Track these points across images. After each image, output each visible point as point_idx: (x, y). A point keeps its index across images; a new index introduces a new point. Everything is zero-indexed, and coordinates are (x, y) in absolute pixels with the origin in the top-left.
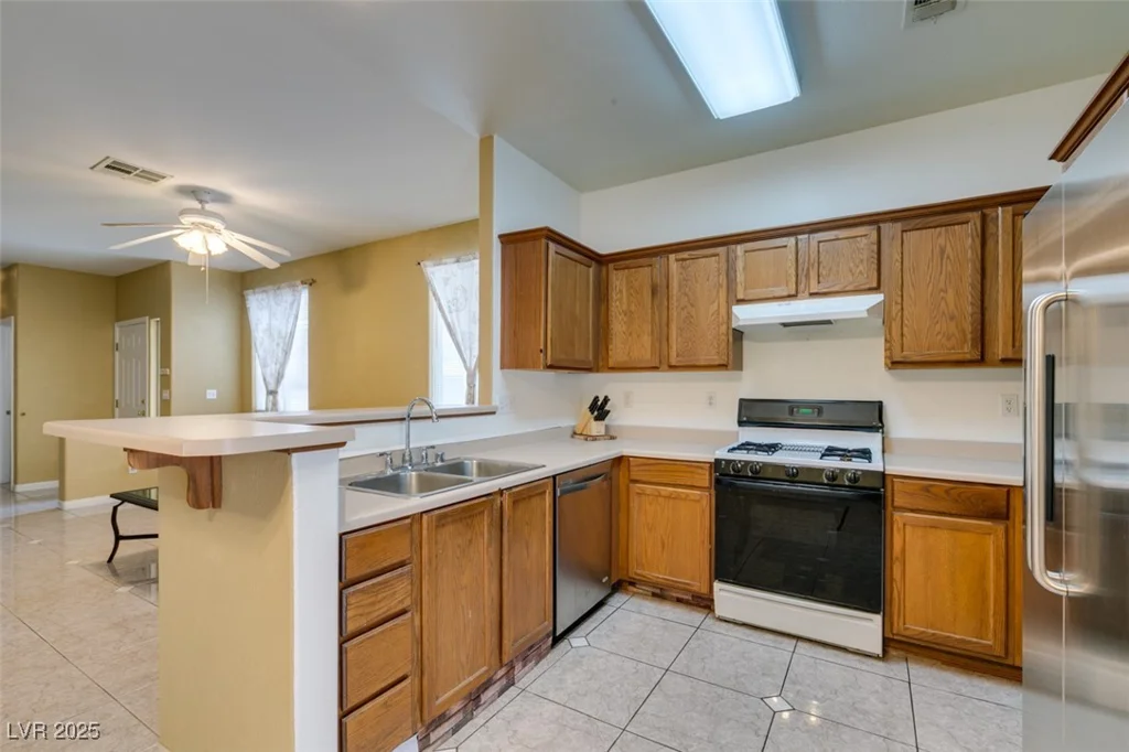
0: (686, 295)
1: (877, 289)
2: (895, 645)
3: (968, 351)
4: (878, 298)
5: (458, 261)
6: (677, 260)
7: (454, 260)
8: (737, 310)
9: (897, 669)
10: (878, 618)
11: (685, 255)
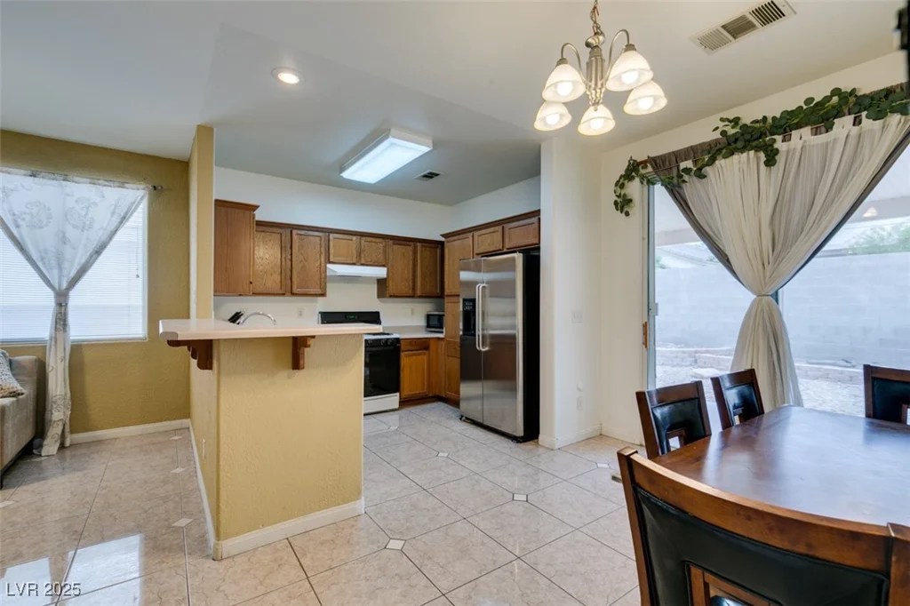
0: (302, 254)
1: (384, 266)
2: (404, 403)
3: (410, 292)
4: (385, 269)
5: (33, 175)
6: (298, 234)
7: (30, 173)
8: (329, 266)
9: (406, 411)
10: (398, 394)
11: (302, 232)
